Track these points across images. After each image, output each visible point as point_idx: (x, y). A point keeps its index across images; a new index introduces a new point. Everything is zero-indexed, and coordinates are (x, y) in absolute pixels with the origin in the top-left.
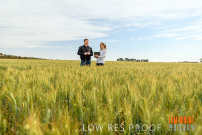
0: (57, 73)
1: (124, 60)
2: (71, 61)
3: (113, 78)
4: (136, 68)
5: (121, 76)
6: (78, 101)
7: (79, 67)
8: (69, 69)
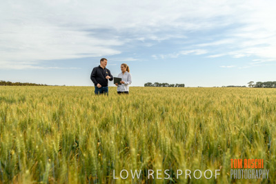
0: (62, 106)
1: (153, 86)
3: (138, 112)
4: (168, 97)
6: (90, 149)
8: (80, 99)
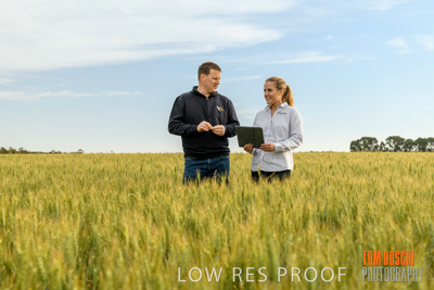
1: (381, 148)
2: (142, 157)
5: (377, 231)
7: (181, 189)
8: (139, 195)
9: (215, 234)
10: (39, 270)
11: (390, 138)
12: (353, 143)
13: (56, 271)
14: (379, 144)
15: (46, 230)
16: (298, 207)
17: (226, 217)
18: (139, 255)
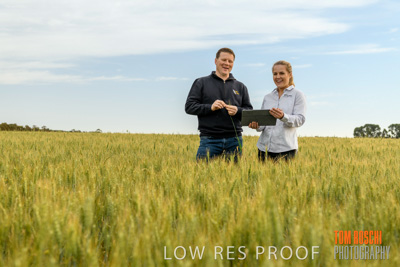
1: (383, 136)
2: (156, 138)
3: (343, 215)
7: (191, 165)
9: (222, 205)
10: (56, 233)
11: (392, 126)
12: (356, 130)
13: (72, 233)
14: (382, 131)
15: (64, 198)
16: (303, 185)
17: (234, 192)
18: (149, 222)
